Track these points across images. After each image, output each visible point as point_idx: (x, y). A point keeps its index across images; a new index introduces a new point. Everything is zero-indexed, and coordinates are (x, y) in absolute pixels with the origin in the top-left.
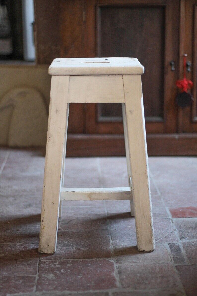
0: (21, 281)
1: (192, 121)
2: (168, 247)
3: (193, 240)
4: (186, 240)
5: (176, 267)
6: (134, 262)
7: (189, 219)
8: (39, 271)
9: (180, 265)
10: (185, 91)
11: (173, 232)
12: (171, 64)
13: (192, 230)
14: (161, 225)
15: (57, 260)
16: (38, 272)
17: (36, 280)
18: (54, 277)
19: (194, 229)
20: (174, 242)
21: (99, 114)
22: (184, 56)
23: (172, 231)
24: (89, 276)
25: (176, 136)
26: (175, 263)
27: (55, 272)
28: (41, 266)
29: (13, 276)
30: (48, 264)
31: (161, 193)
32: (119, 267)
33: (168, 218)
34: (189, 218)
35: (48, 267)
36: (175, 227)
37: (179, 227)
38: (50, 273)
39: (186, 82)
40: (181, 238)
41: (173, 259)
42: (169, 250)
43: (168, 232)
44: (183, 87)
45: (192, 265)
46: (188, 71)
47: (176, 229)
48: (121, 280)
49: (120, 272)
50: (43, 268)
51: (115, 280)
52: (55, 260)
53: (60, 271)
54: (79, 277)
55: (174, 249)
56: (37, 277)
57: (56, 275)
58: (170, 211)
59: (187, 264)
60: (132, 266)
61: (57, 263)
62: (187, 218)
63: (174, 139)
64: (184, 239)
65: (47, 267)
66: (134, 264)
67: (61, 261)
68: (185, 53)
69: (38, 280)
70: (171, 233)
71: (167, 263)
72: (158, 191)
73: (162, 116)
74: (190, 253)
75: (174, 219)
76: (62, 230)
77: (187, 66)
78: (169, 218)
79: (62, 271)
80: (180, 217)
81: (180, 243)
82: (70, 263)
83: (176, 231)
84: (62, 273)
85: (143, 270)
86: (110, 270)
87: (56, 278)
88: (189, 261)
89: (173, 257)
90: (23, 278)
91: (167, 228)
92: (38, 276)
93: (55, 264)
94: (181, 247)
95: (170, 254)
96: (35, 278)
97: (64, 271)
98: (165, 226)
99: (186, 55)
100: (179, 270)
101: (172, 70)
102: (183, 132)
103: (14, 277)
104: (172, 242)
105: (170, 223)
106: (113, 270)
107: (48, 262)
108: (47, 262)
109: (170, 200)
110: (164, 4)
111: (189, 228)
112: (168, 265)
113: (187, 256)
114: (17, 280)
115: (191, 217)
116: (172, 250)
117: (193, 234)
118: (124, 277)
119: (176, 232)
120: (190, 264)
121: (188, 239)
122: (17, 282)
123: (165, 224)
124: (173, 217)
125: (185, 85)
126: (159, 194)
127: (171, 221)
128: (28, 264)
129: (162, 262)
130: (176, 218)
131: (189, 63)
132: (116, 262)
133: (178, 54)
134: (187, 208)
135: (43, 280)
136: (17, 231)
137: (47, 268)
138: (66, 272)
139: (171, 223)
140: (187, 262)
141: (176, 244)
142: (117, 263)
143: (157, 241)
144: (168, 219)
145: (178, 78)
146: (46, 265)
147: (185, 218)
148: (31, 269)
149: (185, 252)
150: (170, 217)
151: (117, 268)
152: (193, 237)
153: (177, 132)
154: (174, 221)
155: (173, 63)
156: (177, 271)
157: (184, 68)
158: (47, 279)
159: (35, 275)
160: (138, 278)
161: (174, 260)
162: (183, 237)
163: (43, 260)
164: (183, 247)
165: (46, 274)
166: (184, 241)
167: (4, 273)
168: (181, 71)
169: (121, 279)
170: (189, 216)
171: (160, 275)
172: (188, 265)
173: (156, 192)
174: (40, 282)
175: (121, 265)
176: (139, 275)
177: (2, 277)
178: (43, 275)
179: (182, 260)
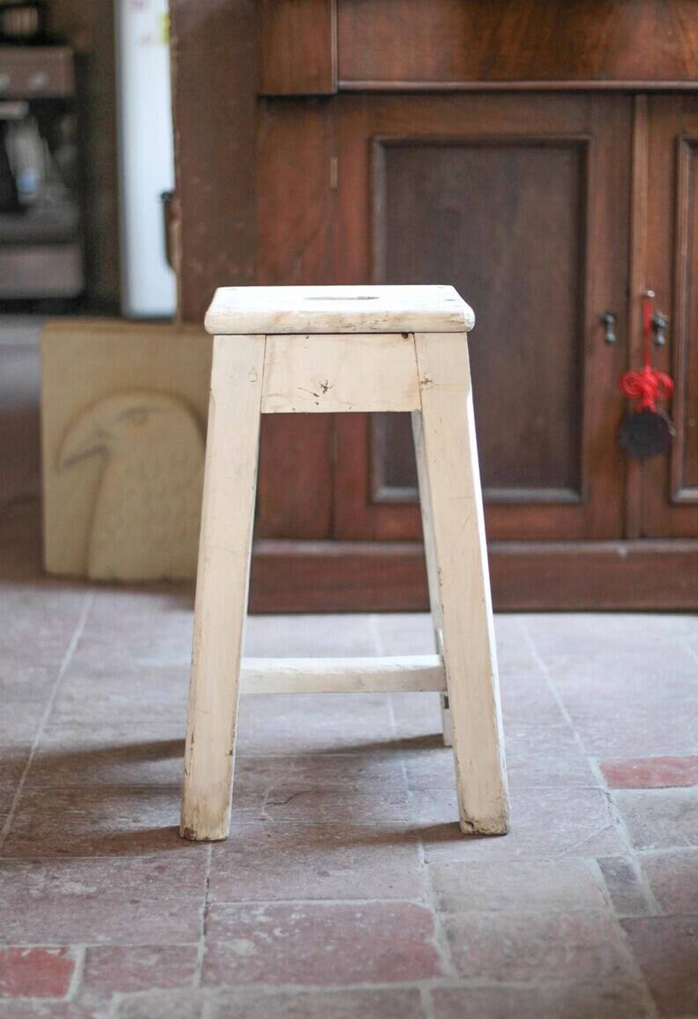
0: (154, 959)
1: (669, 502)
2: (595, 868)
3: (673, 849)
4: (651, 851)
5: (622, 922)
6: (494, 910)
7: (661, 790)
8: (209, 933)
9: (632, 916)
10: (649, 407)
11: (611, 826)
12: (605, 323)
13: (668, 822)
14: (573, 809)
15: (259, 903)
16: (205, 933)
17: (200, 955)
18: (254, 947)
19: (676, 819)
20: (616, 855)
21: (378, 478)
22: (646, 297)
23: (608, 825)
24: (359, 947)
25: (622, 549)
26: (619, 910)
27: (255, 936)
28: (211, 919)
29: (131, 945)
30: (233, 914)
31: (575, 719)
32: (447, 922)
33: (594, 789)
34: (662, 788)
35: (234, 920)
36: (616, 814)
37: (630, 815)
38: (240, 938)
39: (652, 379)
40: (637, 845)
41: (610, 902)
42: (599, 876)
43: (596, 829)
44: (642, 393)
45: (670, 916)
46: (657, 344)
47: (621, 820)
48: (456, 958)
49: (451, 936)
50: (217, 923)
51: (436, 956)
52: (254, 903)
53: (270, 932)
54: (329, 948)
55: (614, 874)
56: (202, 949)
57: (257, 942)
58: (602, 768)
59: (654, 913)
60: (486, 918)
61: (261, 910)
62: (654, 788)
63: (615, 557)
64: (644, 847)
65: (231, 922)
66: (492, 915)
67: (271, 906)
68: (648, 287)
69: (205, 956)
70: (606, 829)
71: (594, 912)
72: (564, 711)
73: (575, 484)
74: (663, 885)
75: (616, 793)
76: (272, 819)
77: (655, 327)
78: (599, 789)
79: (277, 932)
80: (633, 787)
81: (633, 858)
82: (300, 911)
83: (620, 825)
84: (276, 939)
85: (520, 929)
86: (421, 931)
87: (258, 950)
88: (659, 906)
89: (612, 896)
90: (159, 950)
91: (592, 817)
92: (206, 944)
93: (254, 912)
94: (637, 869)
95: (602, 889)
96: (195, 951)
97: (282, 932)
98: (587, 810)
99: (651, 294)
100: (629, 931)
101: (607, 342)
102: (643, 536)
103: (133, 949)
104: (609, 856)
105: (603, 802)
106: (431, 931)
107: (232, 907)
108: (228, 907)
109: (601, 739)
110: (584, 137)
111: (662, 816)
112: (598, 917)
113: (655, 893)
114: (142, 956)
115: (667, 787)
116: (608, 877)
117: (673, 833)
118: (465, 948)
119: (622, 829)
120: (663, 914)
121: (656, 847)
122: (141, 961)
123: (587, 804)
124: (611, 785)
125: (648, 388)
126: (569, 720)
127: (604, 797)
128: (171, 914)
129: (577, 907)
130: (620, 788)
131: (662, 320)
132: (440, 908)
133: (628, 292)
134: (655, 761)
135: (222, 955)
136: (134, 821)
137: (232, 925)
138: (287, 934)
139: (607, 802)
140: (654, 909)
141: (622, 861)
142: (441, 910)
143: (564, 853)
144: (596, 792)
145: (627, 368)
146: (229, 915)
147: (649, 788)
148: (183, 926)
149: (648, 882)
150: (603, 786)
151: (444, 925)
152: (674, 841)
153: (624, 537)
154: (612, 798)
155: (610, 319)
156: (624, 934)
157: (644, 333)
158: (234, 954)
159: (195, 944)
160: (507, 951)
161: (614, 903)
162: (642, 842)
163: (218, 904)
164: (643, 869)
165: (228, 939)
166: (644, 853)
167: (101, 938)
168: (636, 341)
169: (454, 954)
170: (661, 785)
171: (574, 944)
172: (656, 918)
173: (559, 714)
174: (210, 960)
175: (454, 916)
176: (508, 943)
177: (98, 948)
178: (220, 944)
179: (641, 904)
